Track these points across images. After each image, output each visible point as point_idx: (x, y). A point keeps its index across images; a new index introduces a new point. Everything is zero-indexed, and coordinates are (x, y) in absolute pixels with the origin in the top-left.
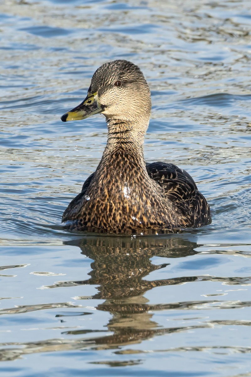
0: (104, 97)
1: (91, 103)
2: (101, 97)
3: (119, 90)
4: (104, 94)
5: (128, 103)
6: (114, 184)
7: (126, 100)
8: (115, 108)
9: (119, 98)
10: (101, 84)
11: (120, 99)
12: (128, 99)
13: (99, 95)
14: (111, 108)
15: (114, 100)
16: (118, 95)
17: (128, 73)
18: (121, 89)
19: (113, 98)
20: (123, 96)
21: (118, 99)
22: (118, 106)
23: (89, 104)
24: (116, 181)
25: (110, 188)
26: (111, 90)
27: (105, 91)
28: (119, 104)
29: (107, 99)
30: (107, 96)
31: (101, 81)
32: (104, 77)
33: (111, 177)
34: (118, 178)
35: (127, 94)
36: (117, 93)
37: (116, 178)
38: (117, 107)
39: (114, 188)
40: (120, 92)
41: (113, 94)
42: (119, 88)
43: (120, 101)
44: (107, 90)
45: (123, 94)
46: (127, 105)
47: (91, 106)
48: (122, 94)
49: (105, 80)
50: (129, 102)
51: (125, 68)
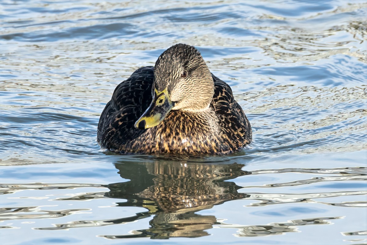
0: (174, 93)
1: (163, 102)
2: (171, 94)
3: (187, 81)
4: (174, 90)
5: (197, 94)
6: (175, 138)
7: (195, 91)
8: (185, 102)
9: (189, 90)
10: (169, 80)
11: (190, 92)
12: (196, 89)
13: (169, 92)
14: (182, 103)
15: (184, 94)
16: (187, 87)
17: (191, 60)
18: (188, 79)
19: (183, 91)
20: (192, 87)
21: (187, 92)
22: (188, 99)
23: (161, 104)
24: (177, 134)
25: (170, 142)
26: (179, 83)
27: (174, 87)
28: (189, 97)
29: (177, 95)
30: (177, 92)
31: (169, 76)
32: (171, 71)
33: (171, 130)
34: (179, 131)
35: (195, 84)
36: (186, 86)
37: (176, 131)
38: (187, 101)
39: (175, 142)
40: (188, 83)
41: (182, 87)
42: (186, 79)
43: (190, 94)
44: (176, 84)
45: (192, 85)
46: (196, 96)
47: (163, 105)
48: (190, 86)
49: (172, 74)
50: (198, 92)
51: (187, 55)
